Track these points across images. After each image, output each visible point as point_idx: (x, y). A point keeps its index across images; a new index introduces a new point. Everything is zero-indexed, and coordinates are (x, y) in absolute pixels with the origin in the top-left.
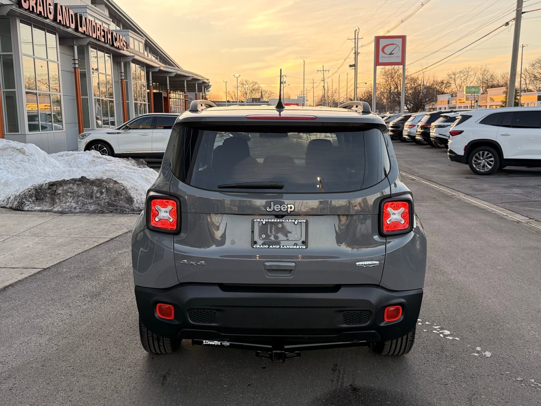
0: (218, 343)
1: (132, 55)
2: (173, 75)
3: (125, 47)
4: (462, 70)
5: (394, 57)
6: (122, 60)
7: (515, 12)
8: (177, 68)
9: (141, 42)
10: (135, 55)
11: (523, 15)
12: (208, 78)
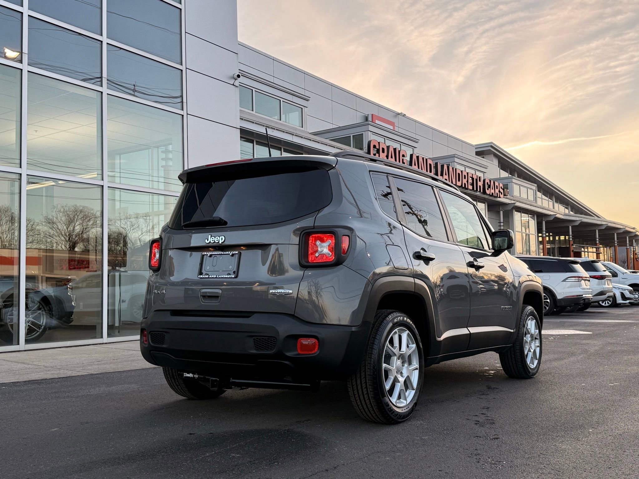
0: (192, 375)
1: (513, 202)
2: (577, 224)
3: (502, 194)
6: (501, 209)
8: (596, 218)
9: (531, 189)
10: (515, 202)
12: (634, 227)
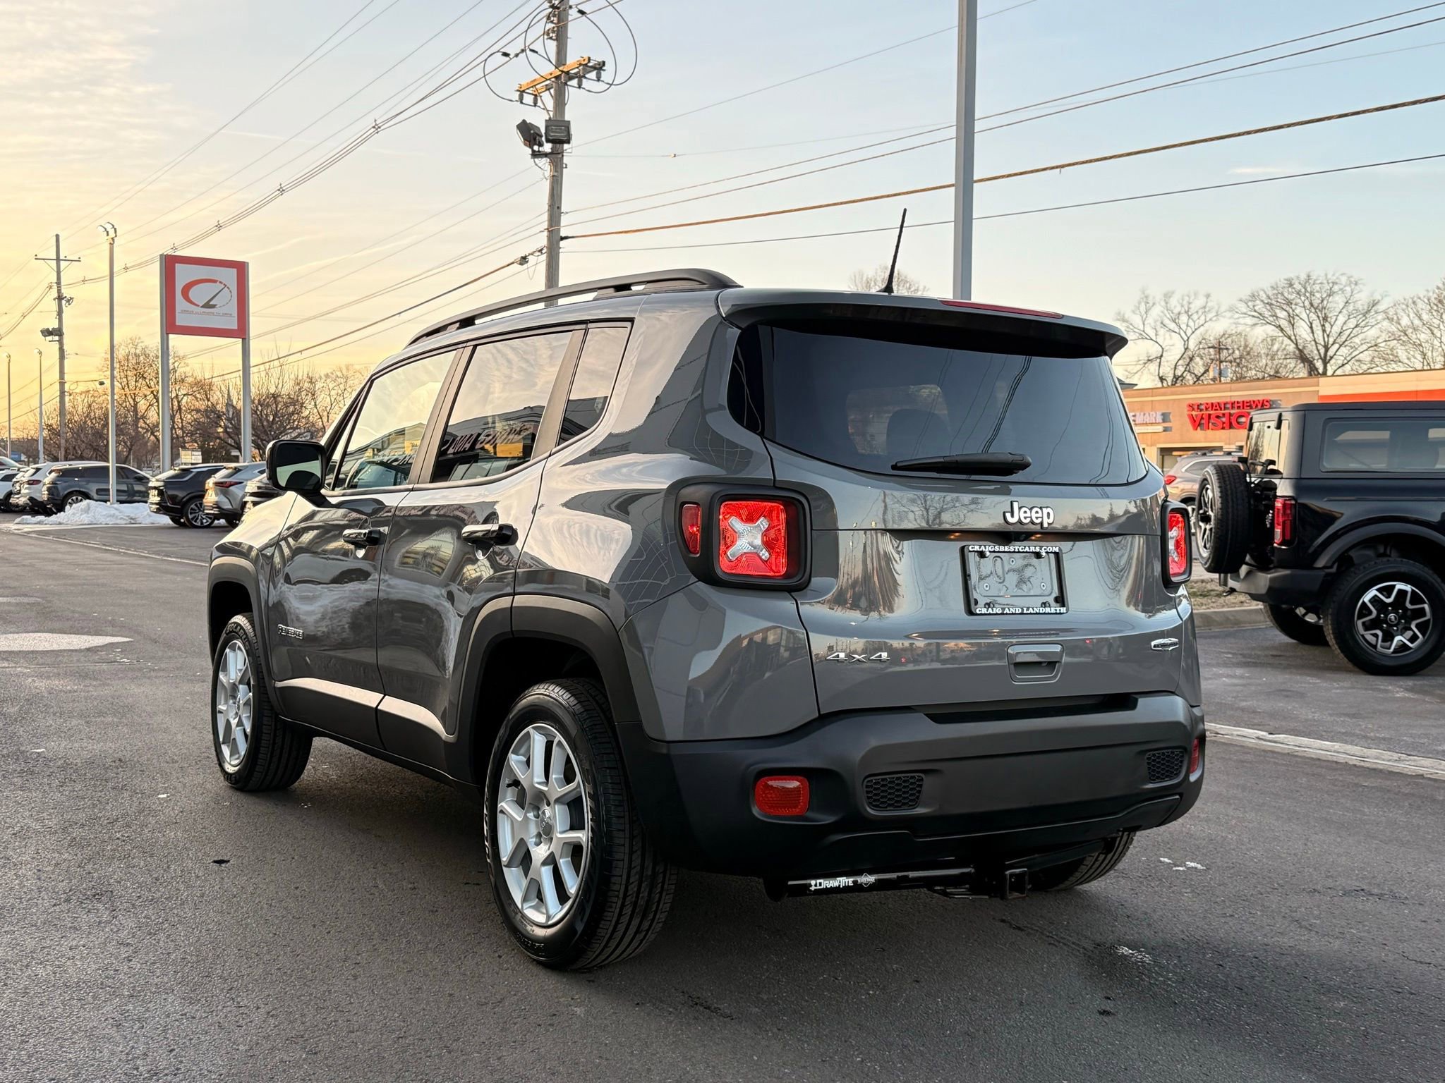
0: (847, 880)
4: (331, 371)
5: (218, 314)
7: (546, 233)
11: (562, 244)
